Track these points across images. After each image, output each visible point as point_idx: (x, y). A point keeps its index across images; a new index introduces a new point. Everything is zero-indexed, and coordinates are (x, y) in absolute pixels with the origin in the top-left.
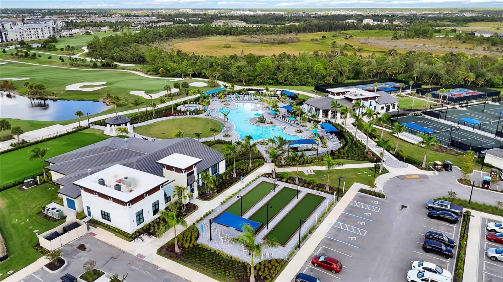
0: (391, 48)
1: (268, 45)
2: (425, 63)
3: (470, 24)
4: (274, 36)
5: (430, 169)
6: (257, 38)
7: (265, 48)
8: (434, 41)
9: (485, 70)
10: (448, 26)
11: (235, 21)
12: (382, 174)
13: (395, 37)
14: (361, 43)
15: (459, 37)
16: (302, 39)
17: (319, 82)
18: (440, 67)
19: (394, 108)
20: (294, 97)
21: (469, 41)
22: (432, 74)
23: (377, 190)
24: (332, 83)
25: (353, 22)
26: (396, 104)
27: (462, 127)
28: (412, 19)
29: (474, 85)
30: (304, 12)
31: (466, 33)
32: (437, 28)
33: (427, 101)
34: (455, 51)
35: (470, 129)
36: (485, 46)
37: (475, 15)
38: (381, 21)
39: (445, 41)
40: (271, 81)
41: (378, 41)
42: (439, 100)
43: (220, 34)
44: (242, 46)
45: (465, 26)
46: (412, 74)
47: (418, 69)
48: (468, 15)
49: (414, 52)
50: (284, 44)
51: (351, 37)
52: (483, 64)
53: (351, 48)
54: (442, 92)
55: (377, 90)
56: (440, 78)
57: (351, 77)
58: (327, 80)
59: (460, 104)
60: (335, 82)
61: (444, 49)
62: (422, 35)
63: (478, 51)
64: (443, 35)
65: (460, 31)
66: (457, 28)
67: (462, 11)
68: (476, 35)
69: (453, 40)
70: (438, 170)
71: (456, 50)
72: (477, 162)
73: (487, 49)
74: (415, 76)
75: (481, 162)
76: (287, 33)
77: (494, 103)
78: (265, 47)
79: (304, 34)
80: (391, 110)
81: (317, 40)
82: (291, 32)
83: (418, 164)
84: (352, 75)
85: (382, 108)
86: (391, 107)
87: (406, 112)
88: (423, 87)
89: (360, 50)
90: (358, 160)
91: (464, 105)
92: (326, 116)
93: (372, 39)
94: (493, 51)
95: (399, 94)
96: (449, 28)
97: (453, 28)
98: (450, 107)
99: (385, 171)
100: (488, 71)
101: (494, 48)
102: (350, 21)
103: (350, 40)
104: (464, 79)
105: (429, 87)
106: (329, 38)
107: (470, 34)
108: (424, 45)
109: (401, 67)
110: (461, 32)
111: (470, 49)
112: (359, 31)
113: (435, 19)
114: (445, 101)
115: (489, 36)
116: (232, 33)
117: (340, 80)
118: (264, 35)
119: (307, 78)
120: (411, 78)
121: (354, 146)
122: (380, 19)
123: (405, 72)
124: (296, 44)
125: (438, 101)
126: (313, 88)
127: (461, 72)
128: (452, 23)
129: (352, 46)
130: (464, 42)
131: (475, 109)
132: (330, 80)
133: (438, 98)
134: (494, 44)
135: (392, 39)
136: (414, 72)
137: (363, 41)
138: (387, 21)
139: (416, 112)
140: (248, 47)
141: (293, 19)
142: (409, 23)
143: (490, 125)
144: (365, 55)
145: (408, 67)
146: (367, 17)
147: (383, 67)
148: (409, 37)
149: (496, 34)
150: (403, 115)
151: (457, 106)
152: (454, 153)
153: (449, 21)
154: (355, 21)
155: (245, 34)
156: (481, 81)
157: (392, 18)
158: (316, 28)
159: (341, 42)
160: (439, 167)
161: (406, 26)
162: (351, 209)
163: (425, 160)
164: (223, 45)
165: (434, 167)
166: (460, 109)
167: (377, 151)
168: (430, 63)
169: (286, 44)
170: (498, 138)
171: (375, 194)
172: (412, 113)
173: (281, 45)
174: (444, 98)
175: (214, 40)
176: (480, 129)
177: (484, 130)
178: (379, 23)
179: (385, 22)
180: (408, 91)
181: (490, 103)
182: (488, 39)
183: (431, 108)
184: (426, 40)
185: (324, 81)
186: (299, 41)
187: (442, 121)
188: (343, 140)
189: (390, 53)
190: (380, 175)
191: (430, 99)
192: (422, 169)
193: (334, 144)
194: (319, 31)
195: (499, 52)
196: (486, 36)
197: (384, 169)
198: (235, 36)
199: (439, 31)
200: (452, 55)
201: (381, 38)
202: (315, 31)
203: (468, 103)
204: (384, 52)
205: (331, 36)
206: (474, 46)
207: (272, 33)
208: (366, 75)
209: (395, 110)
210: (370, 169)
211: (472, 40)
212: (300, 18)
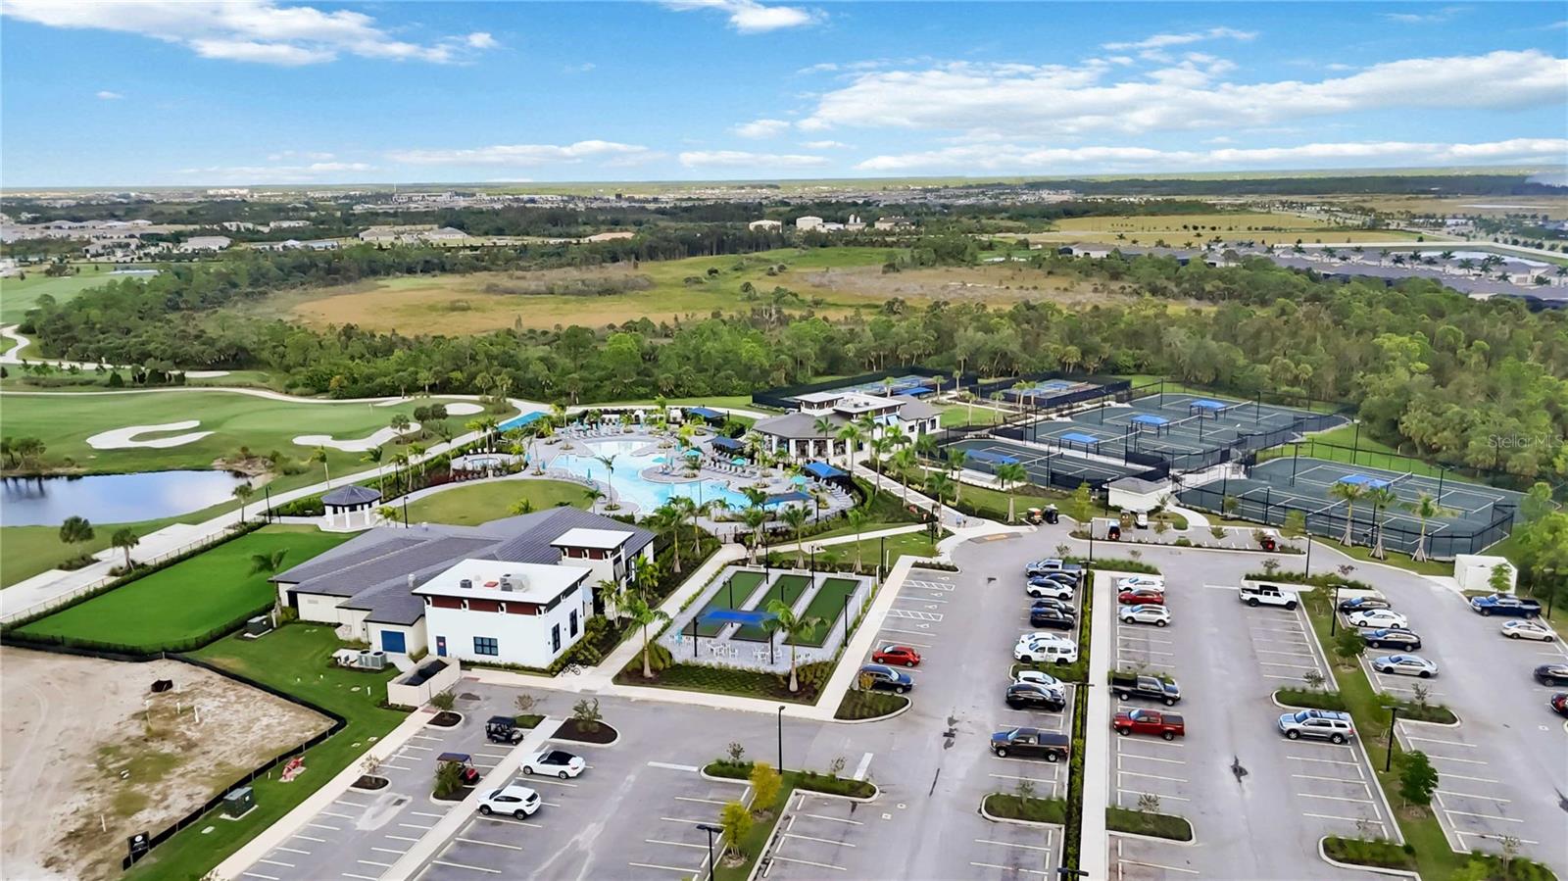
0: (890, 297)
1: (573, 298)
2: (978, 329)
3: (1058, 222)
4: (573, 274)
5: (1022, 523)
6: (532, 280)
7: (568, 307)
8: (982, 272)
9: (1098, 339)
10: (1009, 230)
11: (428, 227)
12: (943, 537)
13: (891, 267)
14: (813, 286)
15: (1037, 262)
16: (657, 277)
17: (756, 385)
18: (1010, 336)
19: (933, 427)
20: (717, 422)
21: (1058, 271)
22: (996, 354)
23: (943, 560)
24: (786, 386)
25: (773, 227)
26: (937, 418)
27: (1067, 452)
28: (918, 215)
29: (1079, 372)
30: (619, 196)
31: (1052, 250)
32: (985, 238)
33: (995, 410)
34: (1034, 298)
35: (1082, 455)
36: (1096, 280)
37: (1066, 196)
38: (845, 221)
39: (1008, 273)
40: (642, 390)
41: (853, 278)
42: (1016, 405)
43: (411, 271)
44: (498, 303)
45: (1049, 231)
46: (954, 356)
47: (965, 344)
48: (1051, 198)
49: (946, 303)
50: (615, 293)
51: (782, 268)
52: (1093, 326)
53: (794, 299)
54: (1022, 388)
55: (892, 394)
56: (1012, 360)
57: (821, 371)
58: (773, 380)
59: (1057, 411)
60: (791, 382)
61: (1008, 293)
62: (953, 257)
63: (1083, 293)
64: (1001, 256)
65: (1037, 244)
66: (1031, 237)
67: (1035, 186)
68: (1075, 252)
69: (1024, 269)
70: (1037, 524)
71: (1035, 294)
72: (1099, 506)
73: (1100, 288)
74: (961, 358)
75: (1104, 506)
76: (604, 261)
77: (1120, 405)
78: (565, 303)
79: (651, 264)
80: (929, 431)
81: (698, 281)
82: (615, 259)
83: (1000, 518)
84: (822, 366)
85: (912, 428)
86: (928, 426)
87: (959, 434)
88: (980, 381)
89: (817, 303)
90: (895, 522)
91: (1064, 413)
92: (803, 453)
93: (836, 273)
94: (1113, 292)
95: (935, 399)
96: (1012, 238)
97: (1022, 236)
98: (1040, 417)
99: (947, 534)
100: (1104, 340)
101: (1115, 286)
102: (766, 224)
103: (782, 276)
104: (1060, 360)
105: (992, 380)
106: (725, 273)
107: (1061, 252)
108: (965, 284)
109: (928, 341)
110: (1040, 246)
111: (1066, 290)
112: (796, 252)
113: (976, 211)
114: (1029, 408)
115: (1104, 254)
116: (448, 267)
117: (800, 378)
118: (542, 268)
119: (728, 378)
120: (953, 364)
121: (880, 501)
122: (840, 214)
123: (938, 351)
124: (646, 293)
125: (1017, 409)
126: (749, 399)
127: (1052, 346)
128: (1018, 224)
129: (796, 295)
130: (1050, 273)
131: (1086, 418)
132: (779, 378)
133: (1015, 401)
134: (1116, 276)
135: (884, 272)
136: (957, 351)
137: (817, 280)
138: (858, 219)
139: (978, 433)
140: (519, 305)
141: (601, 218)
142: (913, 224)
143: (1115, 444)
144: (833, 315)
145: (944, 339)
146: (803, 210)
147: (890, 344)
148: (922, 264)
149: (1116, 251)
150: (955, 439)
151: (1053, 416)
152: (1059, 496)
153: (1010, 218)
154: (776, 223)
155: (486, 269)
156: (1093, 363)
157: (867, 209)
158: (681, 247)
159: (765, 286)
160: (1037, 518)
161: (909, 233)
162: (907, 591)
163: (1011, 508)
164: (447, 304)
165: (1029, 520)
166: (1060, 419)
167: (926, 503)
168: (988, 330)
169: (621, 293)
170: (1130, 465)
171: (941, 567)
172: (971, 435)
173: (608, 298)
174: (1027, 400)
175: (400, 287)
176: (1098, 453)
177: (1105, 454)
178: (841, 226)
179: (855, 225)
180: (954, 393)
181: (1114, 404)
182: (1100, 264)
183: (1005, 422)
184: (964, 270)
185: (768, 383)
186: (652, 284)
187: (1030, 444)
188: (855, 492)
189: (891, 307)
190: (940, 539)
191: (1000, 407)
192: (1009, 524)
193: (839, 500)
194: (692, 253)
195: (1126, 295)
196: (1095, 255)
197: (944, 530)
198: (458, 276)
199: (990, 247)
200: (1029, 307)
201: (856, 269)
202: (682, 255)
203: (1072, 408)
204: (877, 307)
205: (732, 266)
206: (1072, 283)
207: (564, 260)
208: (854, 364)
209: (938, 429)
210: (920, 533)
211: (1068, 267)
212: (620, 216)
